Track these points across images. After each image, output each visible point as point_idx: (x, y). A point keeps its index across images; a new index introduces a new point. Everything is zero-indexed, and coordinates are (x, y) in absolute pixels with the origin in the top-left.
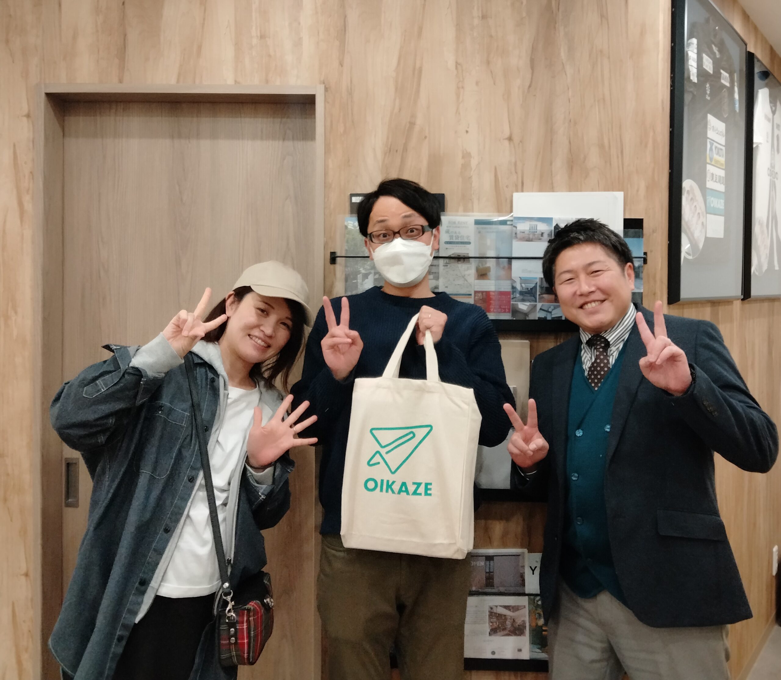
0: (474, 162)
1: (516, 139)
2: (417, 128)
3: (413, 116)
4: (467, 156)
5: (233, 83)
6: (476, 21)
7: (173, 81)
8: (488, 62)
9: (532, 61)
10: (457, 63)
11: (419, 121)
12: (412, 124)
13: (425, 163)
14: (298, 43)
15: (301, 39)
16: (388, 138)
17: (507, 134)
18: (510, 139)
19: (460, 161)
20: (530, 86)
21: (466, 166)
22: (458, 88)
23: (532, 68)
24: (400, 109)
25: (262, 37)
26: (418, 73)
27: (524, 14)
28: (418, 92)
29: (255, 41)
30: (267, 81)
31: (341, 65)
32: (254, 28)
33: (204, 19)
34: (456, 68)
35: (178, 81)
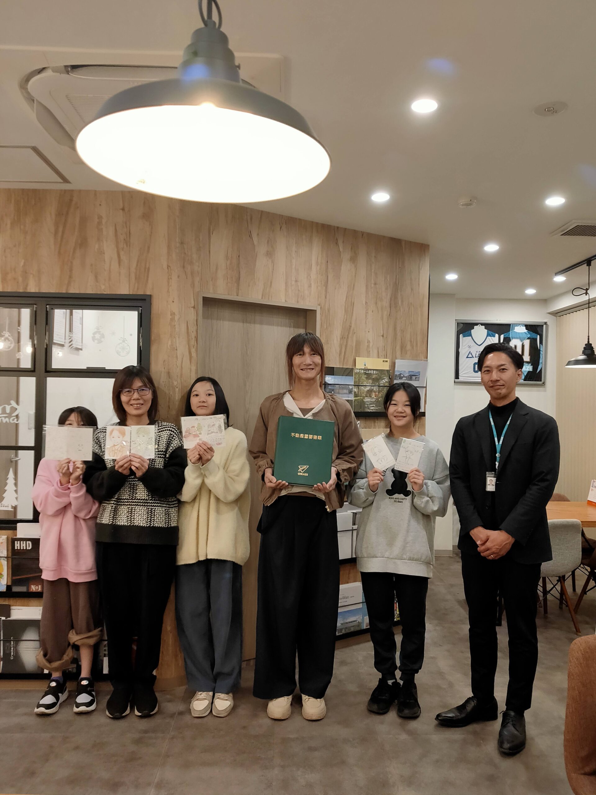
0: (371, 345)
1: (385, 336)
2: (352, 328)
3: (351, 323)
4: (369, 342)
5: (285, 301)
6: (373, 285)
7: (260, 298)
8: (376, 303)
9: (390, 304)
10: (366, 302)
11: (353, 326)
12: (350, 326)
13: (355, 344)
14: (310, 286)
15: (311, 284)
16: (342, 332)
17: (382, 335)
18: (383, 336)
19: (366, 344)
20: (389, 315)
21: (368, 346)
22: (366, 313)
23: (390, 307)
24: (346, 320)
25: (296, 281)
26: (353, 304)
27: (388, 285)
28: (352, 313)
29: (293, 283)
30: (298, 302)
31: (326, 297)
32: (293, 277)
33: (273, 270)
34: (366, 304)
35: (262, 298)
